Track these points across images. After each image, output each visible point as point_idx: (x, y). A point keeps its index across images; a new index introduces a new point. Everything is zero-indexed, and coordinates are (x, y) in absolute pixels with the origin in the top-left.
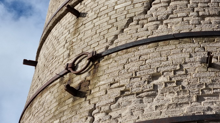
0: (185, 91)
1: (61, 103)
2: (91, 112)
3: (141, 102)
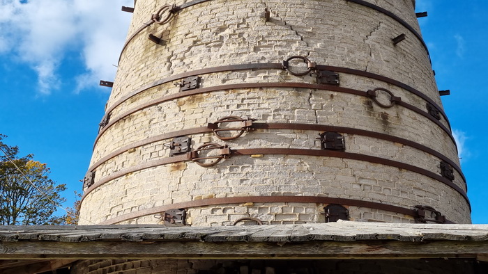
2: (169, 58)
3: (209, 51)
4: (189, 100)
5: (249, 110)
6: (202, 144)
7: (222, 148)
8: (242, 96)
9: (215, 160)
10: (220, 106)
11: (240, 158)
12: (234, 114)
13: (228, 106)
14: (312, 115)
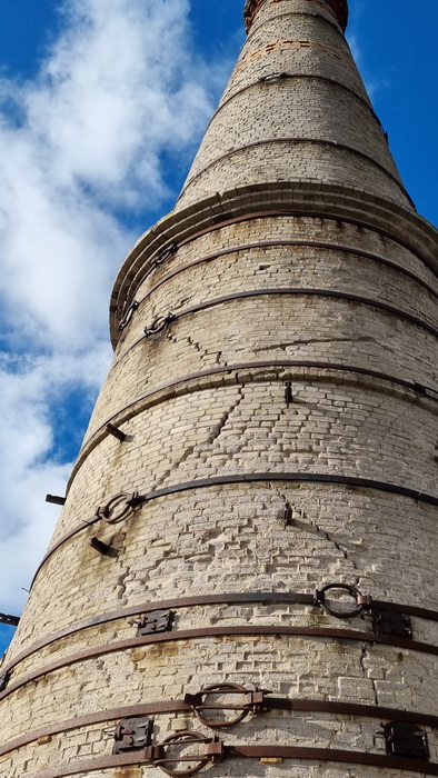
0: (251, 557)
1: (84, 562)
2: (121, 579)
3: (191, 568)
4: (153, 651)
5: (258, 674)
6: (172, 733)
7: (208, 741)
8: (245, 648)
9: (194, 765)
10: (207, 664)
11: (240, 763)
12: (230, 680)
13: (220, 665)
14: (367, 688)
